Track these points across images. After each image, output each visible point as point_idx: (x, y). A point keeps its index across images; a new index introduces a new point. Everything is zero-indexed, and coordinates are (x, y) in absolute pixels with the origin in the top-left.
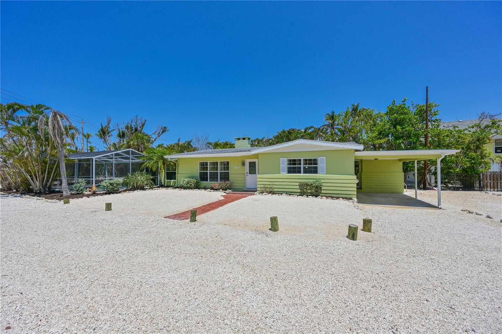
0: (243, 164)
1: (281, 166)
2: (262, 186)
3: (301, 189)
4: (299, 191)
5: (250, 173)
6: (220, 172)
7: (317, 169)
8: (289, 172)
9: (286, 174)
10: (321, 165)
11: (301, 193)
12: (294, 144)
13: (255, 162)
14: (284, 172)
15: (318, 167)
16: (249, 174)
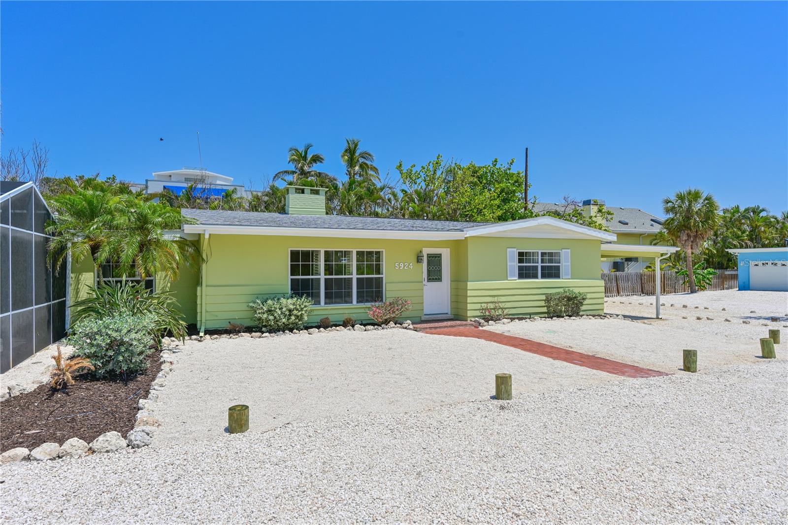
0: (419, 259)
1: (508, 264)
2: (478, 306)
3: (548, 307)
4: (545, 310)
5: (430, 279)
6: (357, 279)
7: (559, 270)
8: (521, 276)
9: (517, 281)
10: (565, 265)
11: (548, 313)
12: (537, 224)
13: (441, 254)
14: (514, 276)
15: (561, 267)
16: (428, 282)
